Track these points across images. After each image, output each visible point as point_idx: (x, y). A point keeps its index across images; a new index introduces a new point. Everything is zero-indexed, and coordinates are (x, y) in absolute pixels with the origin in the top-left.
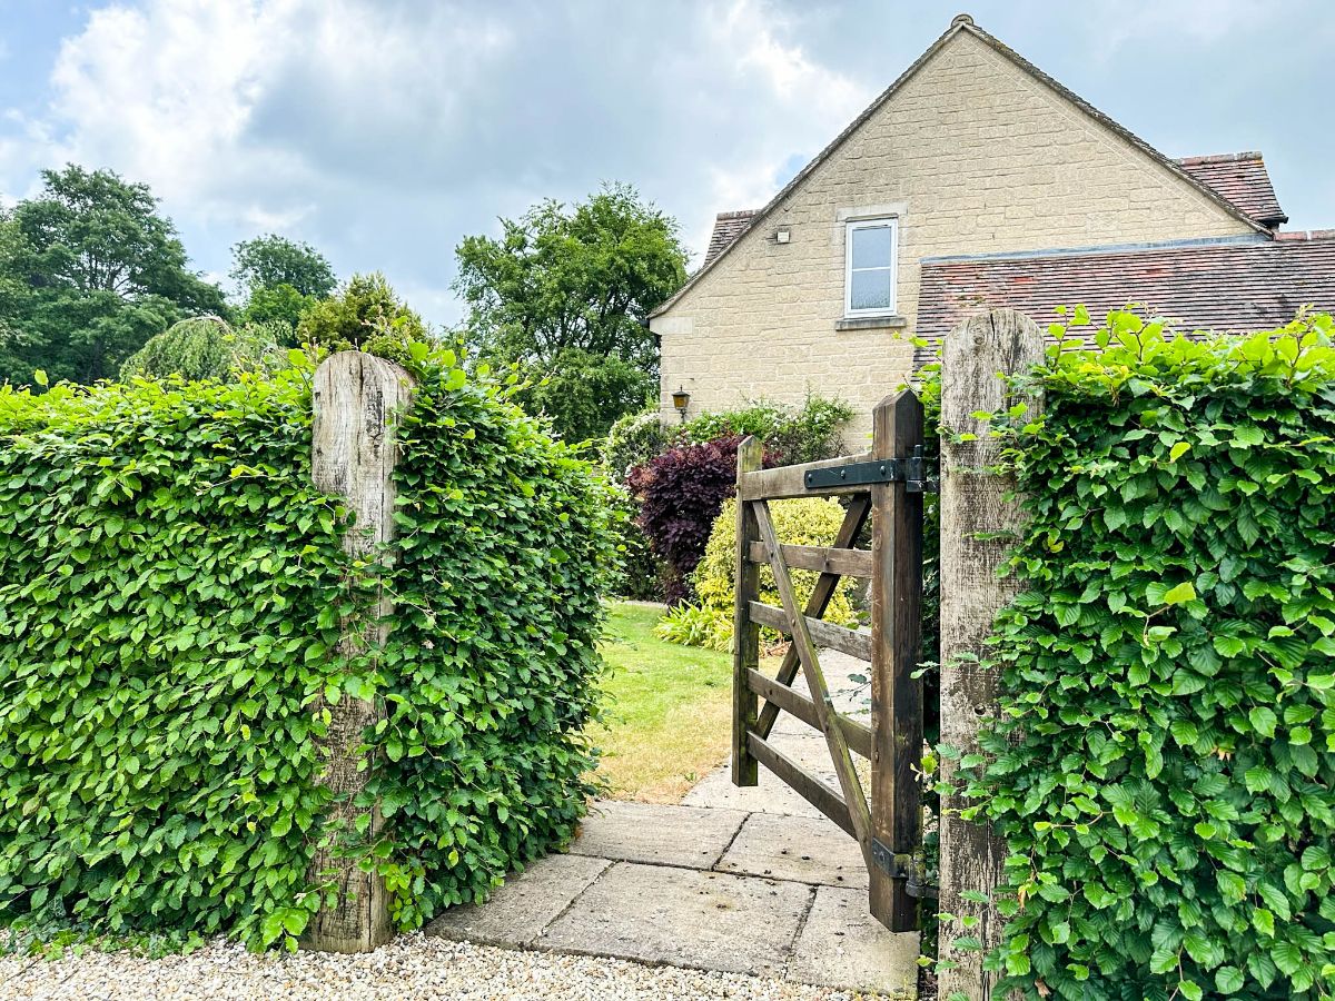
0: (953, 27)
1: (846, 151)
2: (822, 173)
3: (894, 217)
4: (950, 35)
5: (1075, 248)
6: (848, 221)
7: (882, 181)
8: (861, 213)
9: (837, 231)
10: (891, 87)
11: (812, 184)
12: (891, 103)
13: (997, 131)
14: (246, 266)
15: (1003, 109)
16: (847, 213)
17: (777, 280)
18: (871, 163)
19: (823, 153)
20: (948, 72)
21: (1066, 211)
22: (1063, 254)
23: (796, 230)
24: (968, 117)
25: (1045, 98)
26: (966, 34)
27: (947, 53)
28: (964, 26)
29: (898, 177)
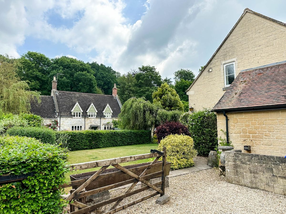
0: (244, 12)
1: (222, 48)
2: (218, 54)
3: (234, 61)
4: (243, 14)
5: (281, 61)
6: (224, 64)
7: (231, 54)
8: (227, 62)
9: (222, 67)
10: (231, 31)
11: (216, 57)
12: (232, 35)
13: (257, 35)
14: (176, 76)
15: (258, 29)
16: (224, 62)
17: (210, 80)
18: (228, 50)
19: (217, 50)
20: (244, 23)
21: (278, 52)
22: (277, 64)
23: (213, 69)
24: (250, 33)
25: (269, 23)
26: (248, 13)
27: (244, 19)
28: (247, 11)
29: (234, 52)
